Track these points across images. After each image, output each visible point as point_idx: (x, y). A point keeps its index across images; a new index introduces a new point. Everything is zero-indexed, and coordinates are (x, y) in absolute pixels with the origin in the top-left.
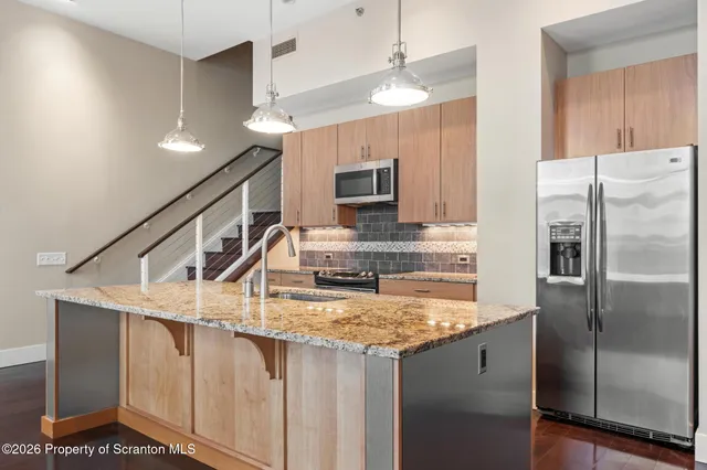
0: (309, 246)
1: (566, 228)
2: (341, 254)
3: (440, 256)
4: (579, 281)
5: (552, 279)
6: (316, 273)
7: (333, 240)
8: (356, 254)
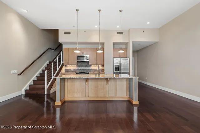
0: (67, 68)
1: (117, 66)
2: (74, 69)
3: (94, 69)
4: (119, 72)
5: (116, 72)
6: (76, 73)
7: (73, 67)
8: (78, 70)
